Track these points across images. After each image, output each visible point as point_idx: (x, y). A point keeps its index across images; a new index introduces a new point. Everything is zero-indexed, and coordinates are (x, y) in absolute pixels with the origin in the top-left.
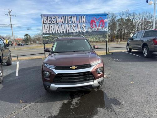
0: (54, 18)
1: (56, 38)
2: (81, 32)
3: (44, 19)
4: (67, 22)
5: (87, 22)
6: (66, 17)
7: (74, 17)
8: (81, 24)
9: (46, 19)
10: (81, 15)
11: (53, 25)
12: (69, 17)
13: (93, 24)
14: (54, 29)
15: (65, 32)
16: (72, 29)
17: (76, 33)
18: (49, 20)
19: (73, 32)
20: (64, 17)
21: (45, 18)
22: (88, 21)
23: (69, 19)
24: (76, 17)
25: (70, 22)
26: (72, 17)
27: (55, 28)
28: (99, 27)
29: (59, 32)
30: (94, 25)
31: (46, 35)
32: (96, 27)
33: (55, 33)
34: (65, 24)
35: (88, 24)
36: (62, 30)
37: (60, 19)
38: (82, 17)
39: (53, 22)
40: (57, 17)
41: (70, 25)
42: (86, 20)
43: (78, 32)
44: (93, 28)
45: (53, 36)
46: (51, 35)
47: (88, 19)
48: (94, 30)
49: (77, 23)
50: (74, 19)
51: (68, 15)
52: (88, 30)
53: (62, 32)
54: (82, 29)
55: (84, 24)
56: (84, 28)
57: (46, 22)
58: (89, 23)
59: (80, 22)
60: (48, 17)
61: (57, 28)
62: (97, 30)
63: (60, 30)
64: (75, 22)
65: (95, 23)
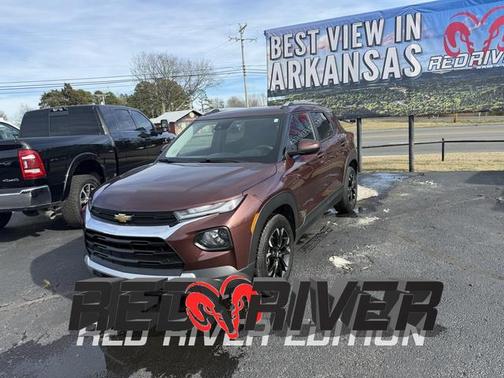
0: (304, 35)
2: (398, 76)
3: (273, 43)
4: (346, 47)
5: (430, 34)
6: (346, 27)
7: (375, 23)
8: (401, 47)
9: (279, 43)
10: (403, 12)
11: (297, 62)
12: (355, 27)
13: (457, 39)
14: (299, 75)
15: (336, 82)
16: (364, 69)
17: (380, 80)
18: (287, 45)
19: (367, 78)
20: (338, 28)
21: (276, 43)
22: (435, 30)
23: (356, 34)
24: (382, 22)
25: (359, 45)
26: (368, 24)
27: (304, 71)
28: (485, 50)
29: (317, 84)
30: (461, 46)
31: (275, 95)
32: (472, 51)
33: (304, 87)
34: (338, 55)
35: (434, 41)
36: (328, 76)
37: (323, 39)
38: (410, 18)
39: (301, 50)
40: (313, 33)
41: (356, 55)
42: (425, 28)
43: (386, 77)
44: (455, 55)
45: (295, 98)
46: (292, 96)
47: (433, 22)
48: (462, 63)
49: (384, 44)
50: (375, 32)
51: (349, 21)
52: (430, 67)
53: (326, 83)
54: (404, 65)
55: (414, 46)
56: (413, 59)
57: (279, 54)
58: (438, 37)
59: (399, 39)
60: (286, 37)
61: (311, 71)
62: (476, 62)
63: (321, 76)
64: (378, 42)
65: (467, 33)
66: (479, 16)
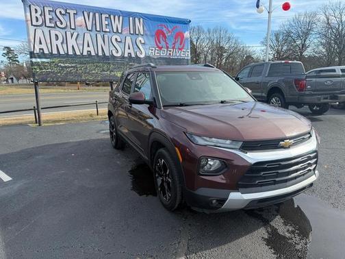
0: (63, 12)
1: (69, 67)
2: (133, 56)
3: (33, 12)
4: (98, 29)
5: (148, 33)
6: (97, 15)
7: (116, 17)
8: (134, 37)
9: (39, 12)
10: (134, 15)
11: (60, 34)
12: (104, 16)
13: (161, 40)
14: (62, 43)
15: (93, 54)
16: (112, 48)
17: (123, 57)
18: (48, 17)
19: (115, 54)
20: (91, 14)
21: (36, 11)
22: (150, 31)
23: (105, 22)
24: (121, 18)
25: (108, 30)
26: (112, 17)
27: (65, 41)
28: (173, 48)
29: (78, 53)
30: (163, 43)
31: (40, 57)
32: (167, 48)
33: (67, 54)
34: (93, 34)
35: (151, 38)
36: (86, 49)
37: (80, 19)
38: (137, 19)
39: (62, 24)
40: (72, 12)
41: (106, 36)
42: (145, 28)
43: (126, 55)
44: (161, 48)
45: (60, 62)
46: (57, 60)
47: (149, 25)
48: (164, 54)
49: (124, 33)
50: (117, 24)
51: (101, 11)
52: (150, 53)
53: (85, 53)
54: (136, 50)
55: (140, 38)
56: (141, 47)
57: (40, 22)
58: (152, 36)
59: (132, 32)
60: (47, 9)
61: (71, 42)
62: (170, 54)
63: (81, 48)
64: (120, 31)
65: (165, 37)
66: (170, 29)
